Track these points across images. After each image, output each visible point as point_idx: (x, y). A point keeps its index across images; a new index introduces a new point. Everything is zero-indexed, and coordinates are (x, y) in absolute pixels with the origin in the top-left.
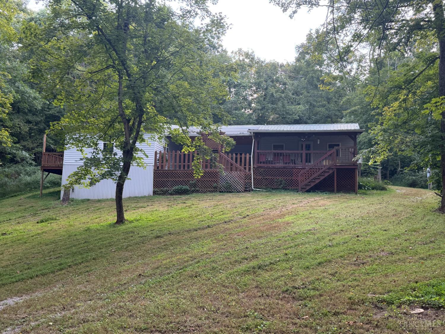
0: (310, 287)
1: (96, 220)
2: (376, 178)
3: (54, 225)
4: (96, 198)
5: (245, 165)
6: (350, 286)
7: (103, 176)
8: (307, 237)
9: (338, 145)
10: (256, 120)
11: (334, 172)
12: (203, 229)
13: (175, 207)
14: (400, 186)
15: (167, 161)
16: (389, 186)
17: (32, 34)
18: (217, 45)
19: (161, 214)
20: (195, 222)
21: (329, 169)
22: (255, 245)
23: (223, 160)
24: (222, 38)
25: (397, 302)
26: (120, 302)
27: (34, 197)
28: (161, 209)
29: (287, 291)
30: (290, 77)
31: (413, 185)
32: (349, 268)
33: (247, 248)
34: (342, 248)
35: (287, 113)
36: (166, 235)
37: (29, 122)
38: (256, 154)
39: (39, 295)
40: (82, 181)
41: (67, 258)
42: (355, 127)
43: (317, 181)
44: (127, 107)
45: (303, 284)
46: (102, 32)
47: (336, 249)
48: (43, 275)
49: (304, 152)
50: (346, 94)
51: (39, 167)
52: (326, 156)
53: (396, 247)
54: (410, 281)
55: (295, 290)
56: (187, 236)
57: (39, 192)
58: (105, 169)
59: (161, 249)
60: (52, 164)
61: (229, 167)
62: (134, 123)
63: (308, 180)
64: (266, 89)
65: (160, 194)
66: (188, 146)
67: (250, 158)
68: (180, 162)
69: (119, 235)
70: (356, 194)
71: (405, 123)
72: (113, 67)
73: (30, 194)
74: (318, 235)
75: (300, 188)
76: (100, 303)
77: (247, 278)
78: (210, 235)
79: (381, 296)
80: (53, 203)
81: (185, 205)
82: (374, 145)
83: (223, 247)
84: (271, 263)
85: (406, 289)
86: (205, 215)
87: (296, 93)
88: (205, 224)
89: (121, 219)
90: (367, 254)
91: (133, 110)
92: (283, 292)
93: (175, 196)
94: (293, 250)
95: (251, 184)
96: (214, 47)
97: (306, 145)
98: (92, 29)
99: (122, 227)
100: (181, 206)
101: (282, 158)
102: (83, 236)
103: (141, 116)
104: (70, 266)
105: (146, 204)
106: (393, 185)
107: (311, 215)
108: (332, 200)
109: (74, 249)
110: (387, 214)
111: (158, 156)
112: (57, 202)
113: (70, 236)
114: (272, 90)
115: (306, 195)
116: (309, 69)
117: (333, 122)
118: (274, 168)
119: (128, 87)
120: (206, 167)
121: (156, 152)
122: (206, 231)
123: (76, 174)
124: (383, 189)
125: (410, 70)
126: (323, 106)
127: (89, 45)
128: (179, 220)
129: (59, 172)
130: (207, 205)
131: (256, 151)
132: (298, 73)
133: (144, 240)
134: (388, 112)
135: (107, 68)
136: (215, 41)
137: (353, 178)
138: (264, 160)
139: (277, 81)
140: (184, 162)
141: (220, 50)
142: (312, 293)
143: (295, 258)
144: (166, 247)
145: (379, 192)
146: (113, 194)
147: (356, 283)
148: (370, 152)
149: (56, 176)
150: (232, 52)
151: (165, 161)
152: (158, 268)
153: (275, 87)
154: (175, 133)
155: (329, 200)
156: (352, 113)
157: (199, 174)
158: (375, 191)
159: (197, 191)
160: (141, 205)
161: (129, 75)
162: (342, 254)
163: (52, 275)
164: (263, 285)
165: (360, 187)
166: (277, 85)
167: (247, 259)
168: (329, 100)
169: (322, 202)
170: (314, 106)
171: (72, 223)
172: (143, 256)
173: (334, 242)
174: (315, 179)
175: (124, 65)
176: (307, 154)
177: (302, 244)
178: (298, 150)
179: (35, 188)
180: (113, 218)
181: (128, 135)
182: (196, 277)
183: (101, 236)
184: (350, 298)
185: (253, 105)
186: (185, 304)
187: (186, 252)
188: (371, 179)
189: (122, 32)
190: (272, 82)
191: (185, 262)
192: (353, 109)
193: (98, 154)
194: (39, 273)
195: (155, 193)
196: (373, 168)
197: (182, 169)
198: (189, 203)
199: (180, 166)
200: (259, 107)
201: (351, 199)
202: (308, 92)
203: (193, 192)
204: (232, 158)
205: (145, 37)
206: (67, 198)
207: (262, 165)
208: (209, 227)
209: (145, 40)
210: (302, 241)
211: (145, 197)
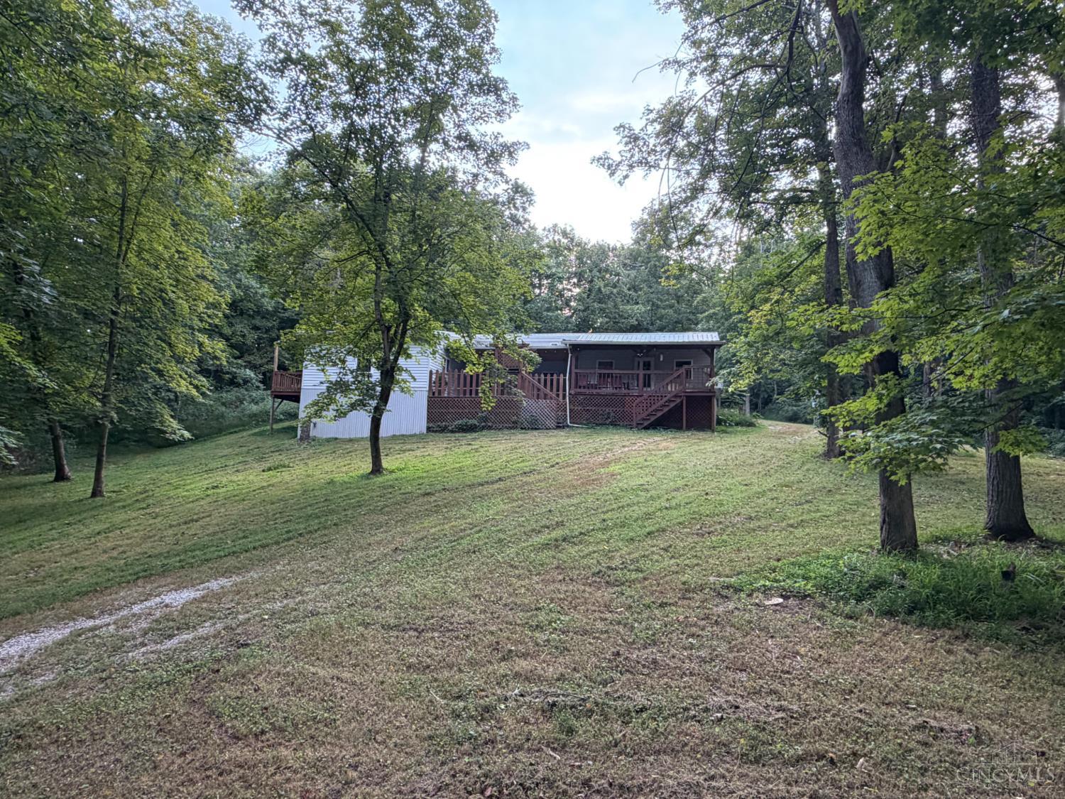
0: (632, 567)
1: (344, 469)
2: (741, 409)
3: (286, 476)
4: (347, 436)
5: (558, 390)
6: (686, 565)
7: (353, 406)
8: (637, 496)
9: (689, 363)
10: (577, 326)
11: (682, 402)
12: (493, 483)
13: (456, 450)
14: (776, 420)
15: (446, 384)
16: (759, 421)
17: (254, 207)
18: (521, 219)
19: (435, 461)
20: (482, 474)
21: (676, 396)
22: (563, 507)
23: (527, 384)
24: (530, 209)
25: (747, 588)
26: (365, 587)
27: (261, 434)
28: (437, 454)
29: (598, 573)
30: (625, 265)
31: (794, 419)
32: (689, 540)
33: (550, 511)
34: (683, 511)
35: (621, 316)
36: (439, 492)
37: (256, 328)
38: (573, 375)
39: (255, 576)
40: (324, 413)
41: (298, 523)
42: (713, 337)
43: (660, 414)
44: (387, 310)
45: (623, 563)
46: (351, 205)
47: (675, 513)
48: (263, 547)
49: (641, 373)
50: (702, 291)
51: (269, 392)
52: (672, 377)
53: (757, 509)
54: (770, 558)
55: (610, 572)
56: (469, 493)
57: (269, 427)
58: (354, 397)
59: (429, 513)
60: (286, 388)
61: (535, 392)
62: (396, 332)
63: (647, 413)
64: (591, 281)
65: (436, 431)
66: (474, 365)
67: (565, 380)
68: (465, 386)
69: (373, 490)
70: (713, 431)
71: (777, 334)
72: (368, 253)
73: (257, 430)
74: (653, 493)
75: (635, 424)
76: (338, 587)
77: (545, 555)
78: (502, 492)
79: (727, 579)
80: (288, 442)
81: (470, 447)
82: (736, 363)
83: (518, 509)
84: (581, 533)
85: (762, 570)
86: (497, 462)
87: (634, 288)
88: (495, 476)
89: (377, 469)
90: (715, 519)
91: (395, 313)
92: (594, 574)
93: (457, 435)
94: (616, 515)
95: (566, 418)
96: (518, 222)
97: (644, 363)
98: (339, 201)
99: (379, 480)
100: (465, 448)
101: (609, 380)
102: (324, 492)
103: (405, 322)
104: (300, 535)
105: (415, 446)
106: (766, 418)
107: (646, 463)
108: (678, 441)
109: (309, 511)
110: (751, 462)
111: (434, 376)
112: (292, 441)
113: (305, 491)
114: (599, 284)
115: (643, 434)
116: (651, 255)
117: (684, 330)
118: (599, 394)
119: (387, 281)
120: (502, 393)
121: (431, 373)
122: (496, 486)
123: (315, 404)
124: (751, 425)
125: (786, 259)
126: (671, 307)
127: (334, 224)
128: (460, 469)
129: (296, 398)
130: (502, 447)
131: (574, 370)
132: (636, 259)
133: (407, 498)
134: (757, 317)
135: (360, 254)
136: (520, 213)
137: (710, 408)
138: (585, 383)
139: (607, 271)
140: (471, 386)
141: (526, 226)
142: (634, 576)
143: (616, 525)
144: (437, 511)
145: (744, 429)
146: (366, 432)
147: (695, 561)
148: (729, 373)
149: (293, 404)
150: (544, 230)
151: (443, 384)
152: (422, 539)
153: (603, 278)
154: (454, 346)
155: (674, 441)
156: (710, 317)
157: (489, 403)
158: (739, 428)
159: (490, 428)
160: (409, 447)
161: (389, 265)
162: (681, 520)
163: (275, 547)
164: (567, 565)
165: (719, 422)
166: (608, 276)
167: (548, 528)
168: (679, 299)
169: (664, 444)
170: (658, 307)
171: (310, 472)
172: (403, 522)
173: (673, 503)
174: (656, 410)
175: (382, 250)
176: (645, 375)
177: (628, 505)
178: (633, 369)
179: (263, 421)
180: (367, 466)
181: (387, 350)
182: (474, 552)
183: (347, 492)
184: (684, 583)
185: (572, 304)
186: (455, 591)
187: (464, 517)
188: (735, 411)
189: (381, 206)
190: (600, 271)
191: (461, 530)
192: (711, 311)
193: (346, 375)
194: (257, 544)
195: (429, 429)
196: (739, 395)
197: (468, 395)
198: (476, 444)
199: (465, 391)
200: (581, 307)
201: (705, 440)
202: (651, 287)
203: (483, 428)
204: (539, 381)
205: (414, 212)
206: (306, 437)
207: (582, 390)
208: (500, 479)
209: (414, 215)
210: (629, 501)
211: (415, 435)
